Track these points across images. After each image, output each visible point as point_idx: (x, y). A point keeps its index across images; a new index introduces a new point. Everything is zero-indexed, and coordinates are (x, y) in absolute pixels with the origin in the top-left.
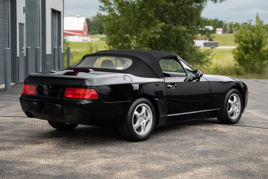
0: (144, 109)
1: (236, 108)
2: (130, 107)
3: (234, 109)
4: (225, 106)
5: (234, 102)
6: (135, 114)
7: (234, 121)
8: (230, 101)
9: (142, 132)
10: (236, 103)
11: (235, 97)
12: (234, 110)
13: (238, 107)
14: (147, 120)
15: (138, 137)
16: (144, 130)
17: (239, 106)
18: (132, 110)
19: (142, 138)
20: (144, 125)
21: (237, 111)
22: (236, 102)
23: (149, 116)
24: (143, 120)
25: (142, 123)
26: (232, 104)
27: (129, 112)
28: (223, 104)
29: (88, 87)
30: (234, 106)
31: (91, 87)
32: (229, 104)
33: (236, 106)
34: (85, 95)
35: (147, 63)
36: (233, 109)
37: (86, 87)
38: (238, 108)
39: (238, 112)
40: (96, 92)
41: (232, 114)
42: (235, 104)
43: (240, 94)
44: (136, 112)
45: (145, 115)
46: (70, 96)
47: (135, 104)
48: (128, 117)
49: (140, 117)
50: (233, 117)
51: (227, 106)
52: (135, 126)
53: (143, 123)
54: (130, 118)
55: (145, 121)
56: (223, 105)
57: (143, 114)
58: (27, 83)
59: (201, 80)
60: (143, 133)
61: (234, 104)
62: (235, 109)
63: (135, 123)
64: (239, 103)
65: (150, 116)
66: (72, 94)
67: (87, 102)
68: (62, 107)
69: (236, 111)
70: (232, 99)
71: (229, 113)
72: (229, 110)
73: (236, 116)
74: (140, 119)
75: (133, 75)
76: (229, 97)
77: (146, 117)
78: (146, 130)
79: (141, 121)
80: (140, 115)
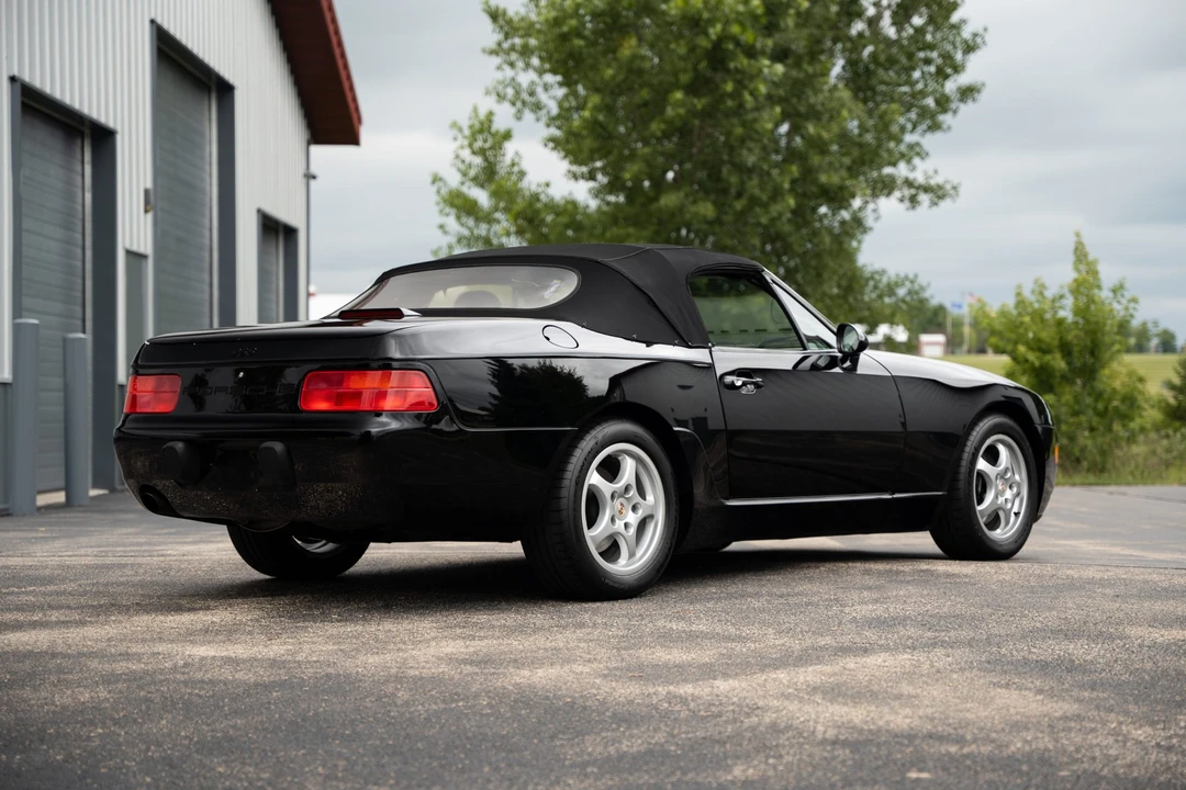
0: (629, 468)
1: (1009, 494)
2: (569, 454)
3: (1001, 500)
4: (962, 485)
5: (1002, 468)
6: (590, 485)
7: (1000, 549)
8: (982, 464)
9: (623, 561)
10: (1009, 475)
11: (1001, 448)
12: (999, 502)
13: (1015, 490)
14: (641, 513)
15: (607, 581)
16: (632, 555)
17: (1019, 485)
18: (578, 468)
19: (622, 587)
20: (632, 531)
21: (1015, 509)
22: (1006, 470)
23: (650, 498)
24: (624, 511)
25: (620, 525)
26: (993, 477)
27: (568, 475)
28: (957, 473)
29: (395, 364)
30: (1000, 488)
31: (408, 365)
32: (981, 475)
33: (1011, 487)
34: (382, 395)
35: (639, 283)
36: (997, 497)
37: (387, 365)
38: (1018, 494)
39: (1017, 514)
40: (429, 385)
41: (994, 522)
42: (1002, 477)
43: (1025, 438)
44: (594, 478)
45: (633, 492)
46: (322, 406)
47: (592, 443)
48: (564, 493)
49: (613, 497)
50: (998, 531)
51: (970, 484)
52: (594, 536)
53: (626, 525)
54: (572, 498)
55: (633, 519)
56: (955, 479)
57: (627, 489)
58: (141, 371)
59: (860, 370)
60: (626, 566)
61: (1002, 475)
62: (1006, 500)
63: (591, 523)
64: (1021, 477)
65: (655, 499)
66: (327, 399)
67: (394, 425)
68: (289, 451)
69: (1009, 505)
70: (992, 456)
71: (981, 511)
72: (980, 501)
73: (1011, 529)
74: (613, 508)
75: (583, 326)
76: (977, 450)
77: (639, 499)
78: (638, 555)
79: (617, 514)
80: (614, 492)
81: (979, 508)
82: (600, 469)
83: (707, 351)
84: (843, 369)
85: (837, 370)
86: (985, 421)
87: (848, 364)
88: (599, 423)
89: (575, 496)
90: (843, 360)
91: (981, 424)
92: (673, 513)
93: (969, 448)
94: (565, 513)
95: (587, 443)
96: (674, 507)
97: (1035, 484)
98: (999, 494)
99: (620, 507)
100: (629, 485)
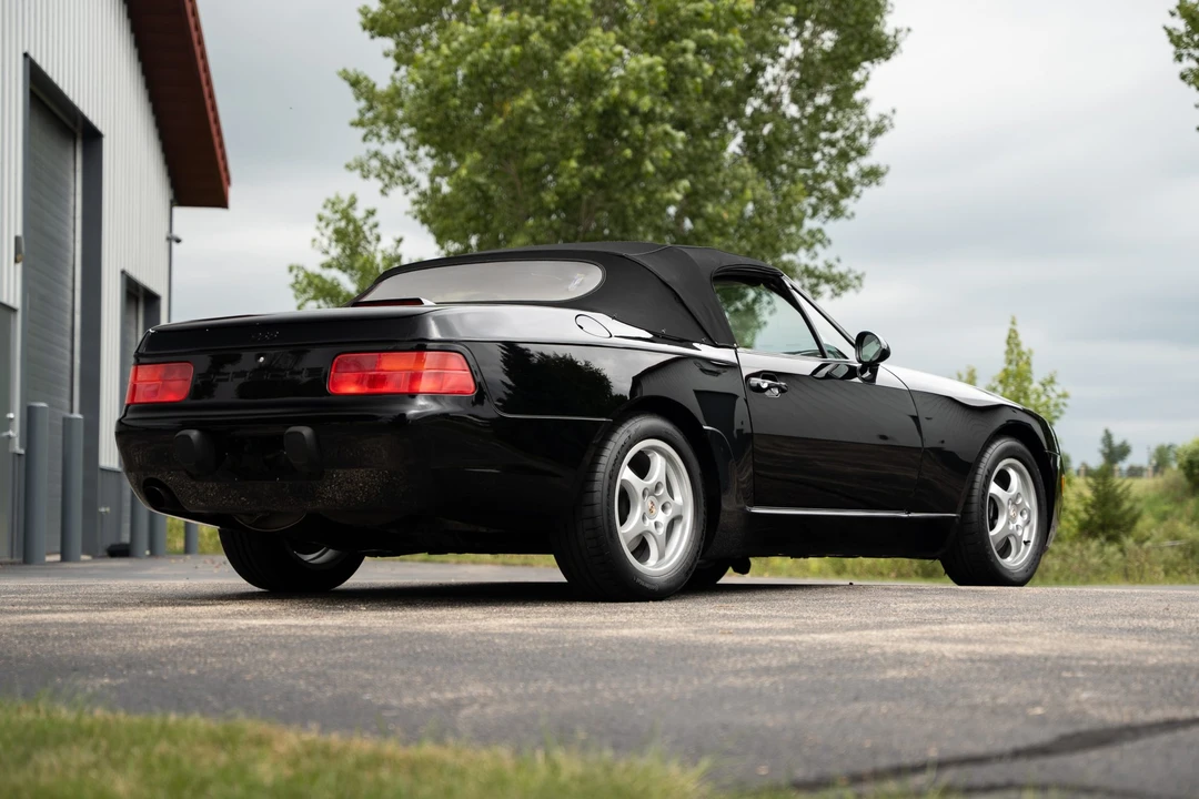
0: (658, 465)
1: (1020, 521)
2: (601, 447)
3: (1012, 526)
4: (975, 508)
5: (1014, 492)
6: (622, 480)
7: (1012, 577)
8: (994, 489)
9: (652, 561)
10: (1020, 501)
11: (1012, 473)
12: (1011, 528)
13: (1026, 516)
14: (670, 513)
15: (638, 580)
16: (661, 556)
17: (1029, 513)
18: (612, 462)
19: (653, 587)
20: (662, 531)
21: (1025, 538)
22: (1018, 495)
23: (678, 499)
24: (654, 510)
25: (649, 523)
26: (1005, 501)
27: (601, 468)
28: (970, 495)
29: (431, 345)
30: (1012, 514)
31: (446, 346)
32: (993, 500)
33: (1021, 514)
34: (416, 377)
35: (666, 279)
36: (1008, 523)
37: (422, 346)
38: (1028, 522)
39: (1026, 543)
40: (467, 368)
41: (1005, 549)
42: (1014, 503)
43: (1035, 463)
44: (627, 474)
45: (663, 491)
46: (352, 389)
47: (625, 436)
48: (597, 486)
49: (644, 494)
50: (1009, 559)
51: (983, 506)
52: (627, 532)
53: (656, 524)
54: (606, 492)
55: (663, 518)
56: (968, 503)
57: (657, 487)
59: (879, 382)
60: (655, 568)
61: (1013, 501)
62: (1017, 526)
63: (623, 521)
64: (1030, 502)
65: (683, 497)
67: (433, 408)
68: (317, 436)
69: (1020, 533)
70: (1004, 481)
71: (993, 537)
72: (992, 527)
73: (1021, 558)
74: (644, 503)
75: (614, 318)
76: (990, 472)
77: (668, 498)
78: (667, 556)
79: (648, 512)
80: (645, 489)
81: (992, 533)
82: (631, 465)
83: (733, 351)
84: (863, 379)
85: (857, 380)
86: (998, 443)
87: (868, 374)
88: (631, 418)
89: (609, 490)
90: (863, 371)
91: (994, 446)
92: (702, 516)
93: (982, 471)
94: (598, 507)
95: (620, 437)
96: (702, 509)
97: (1045, 513)
98: (1011, 519)
99: (650, 505)
100: (659, 483)
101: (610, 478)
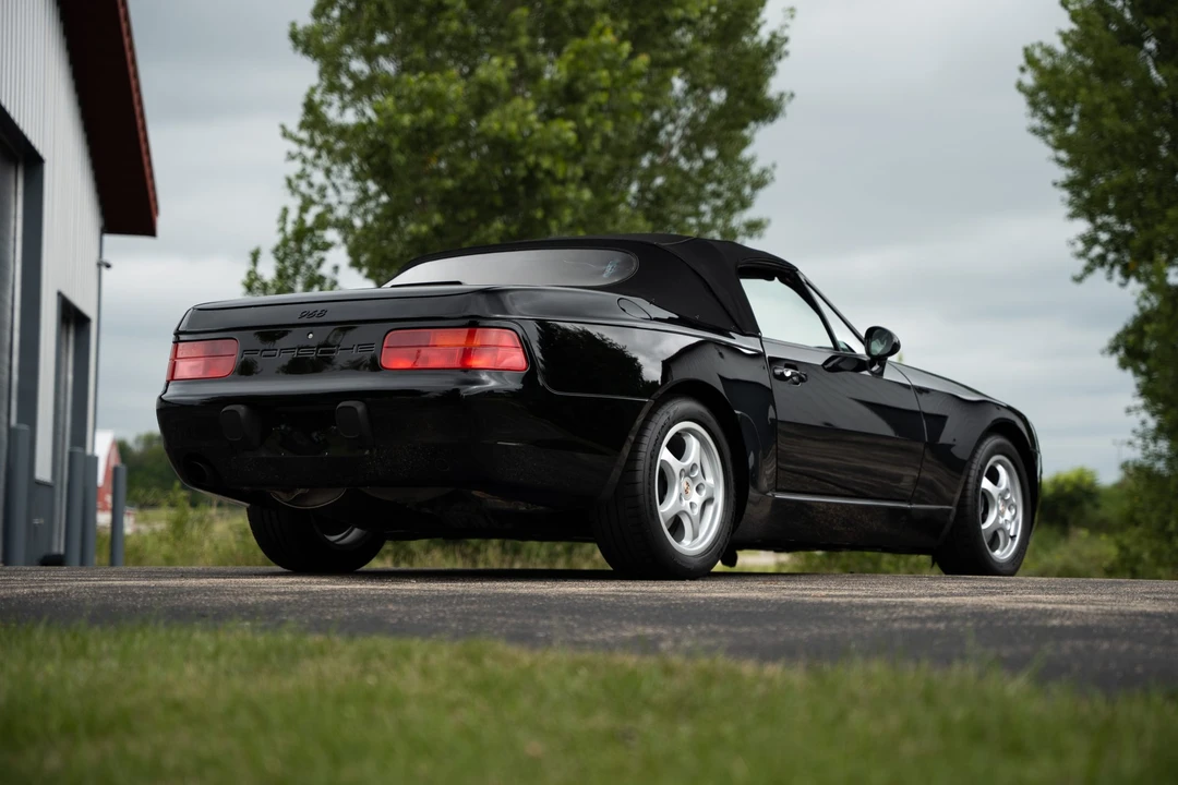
0: (693, 445)
1: (1008, 515)
3: (1001, 520)
4: (969, 501)
5: (1003, 487)
6: (662, 461)
7: (1001, 568)
8: (986, 484)
9: (687, 541)
10: (1008, 496)
11: (1000, 468)
12: (1000, 522)
13: (1014, 511)
14: (703, 495)
15: (675, 559)
16: (695, 536)
17: (1016, 510)
18: (653, 443)
19: (688, 566)
20: (697, 511)
21: (1012, 533)
22: (1007, 490)
23: (710, 481)
24: (689, 491)
25: (686, 504)
26: (995, 494)
27: (644, 448)
28: (965, 489)
29: (483, 322)
30: (1001, 508)
32: (985, 494)
33: (1009, 509)
34: (469, 353)
35: (696, 268)
36: (997, 518)
37: (475, 322)
38: (1015, 517)
39: (1013, 537)
40: (519, 345)
41: (994, 541)
42: (1003, 499)
43: (1020, 460)
44: (665, 455)
45: (697, 472)
47: (665, 418)
48: (640, 465)
49: (680, 475)
50: (998, 552)
51: (976, 501)
52: (666, 510)
53: (691, 505)
54: (647, 471)
55: (697, 499)
56: (963, 496)
57: (692, 469)
59: (889, 374)
60: (691, 545)
61: (1002, 495)
62: (1005, 521)
63: (663, 498)
64: (1017, 498)
65: (715, 480)
66: (406, 357)
69: (1008, 527)
70: (994, 476)
71: (984, 529)
72: (984, 521)
73: (1008, 552)
74: (680, 484)
76: (983, 467)
77: (702, 480)
78: (701, 535)
79: (684, 493)
80: (682, 470)
81: (984, 527)
82: (669, 446)
83: (758, 340)
84: (872, 373)
85: (866, 372)
86: (990, 440)
87: (876, 368)
89: (650, 470)
90: (872, 364)
91: (986, 443)
92: (731, 498)
93: (975, 467)
94: (640, 486)
95: (661, 418)
96: (732, 492)
97: (1029, 508)
98: (1001, 514)
99: (686, 486)
100: (695, 465)
101: (652, 457)
